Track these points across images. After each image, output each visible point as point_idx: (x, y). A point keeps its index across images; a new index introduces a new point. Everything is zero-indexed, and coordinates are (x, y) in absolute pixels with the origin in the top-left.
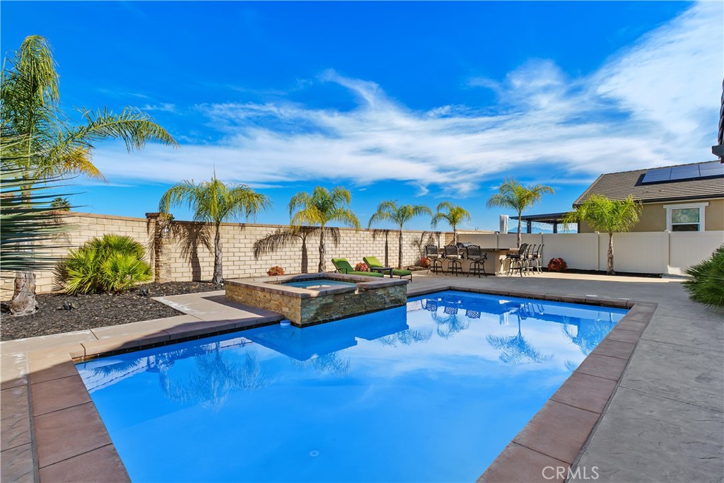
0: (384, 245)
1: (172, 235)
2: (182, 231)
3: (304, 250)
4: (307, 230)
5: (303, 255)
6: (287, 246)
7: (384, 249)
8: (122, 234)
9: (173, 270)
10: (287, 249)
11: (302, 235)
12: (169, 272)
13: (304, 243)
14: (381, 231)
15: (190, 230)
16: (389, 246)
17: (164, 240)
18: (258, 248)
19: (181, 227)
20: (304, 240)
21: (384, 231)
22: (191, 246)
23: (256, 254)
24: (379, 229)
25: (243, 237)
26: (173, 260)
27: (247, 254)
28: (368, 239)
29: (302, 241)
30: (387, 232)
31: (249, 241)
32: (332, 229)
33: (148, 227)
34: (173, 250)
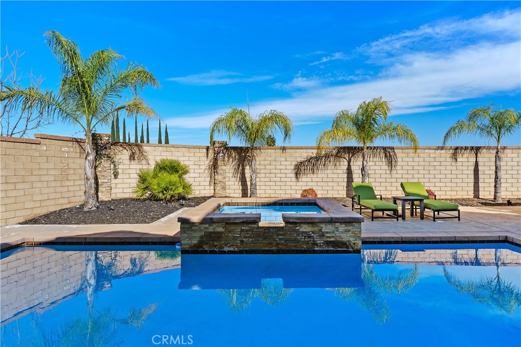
0: (473, 168)
1: (226, 159)
2: (234, 155)
3: (349, 172)
4: (352, 151)
5: (348, 178)
6: (329, 168)
7: (472, 172)
8: (174, 158)
9: (227, 187)
10: (329, 171)
11: (347, 156)
12: (224, 188)
13: (349, 166)
14: (466, 148)
15: (240, 154)
16: (480, 168)
17: (220, 163)
18: (299, 170)
19: (232, 152)
20: (349, 162)
21: (472, 148)
22: (241, 168)
23: (297, 175)
24: (464, 145)
25: (283, 159)
26: (227, 179)
27: (288, 175)
28: (443, 159)
29: (346, 163)
30: (477, 150)
31: (289, 163)
32: (384, 149)
33: (207, 153)
34: (227, 171)
